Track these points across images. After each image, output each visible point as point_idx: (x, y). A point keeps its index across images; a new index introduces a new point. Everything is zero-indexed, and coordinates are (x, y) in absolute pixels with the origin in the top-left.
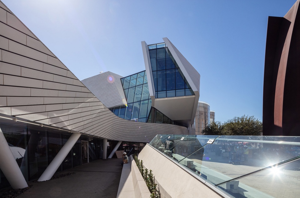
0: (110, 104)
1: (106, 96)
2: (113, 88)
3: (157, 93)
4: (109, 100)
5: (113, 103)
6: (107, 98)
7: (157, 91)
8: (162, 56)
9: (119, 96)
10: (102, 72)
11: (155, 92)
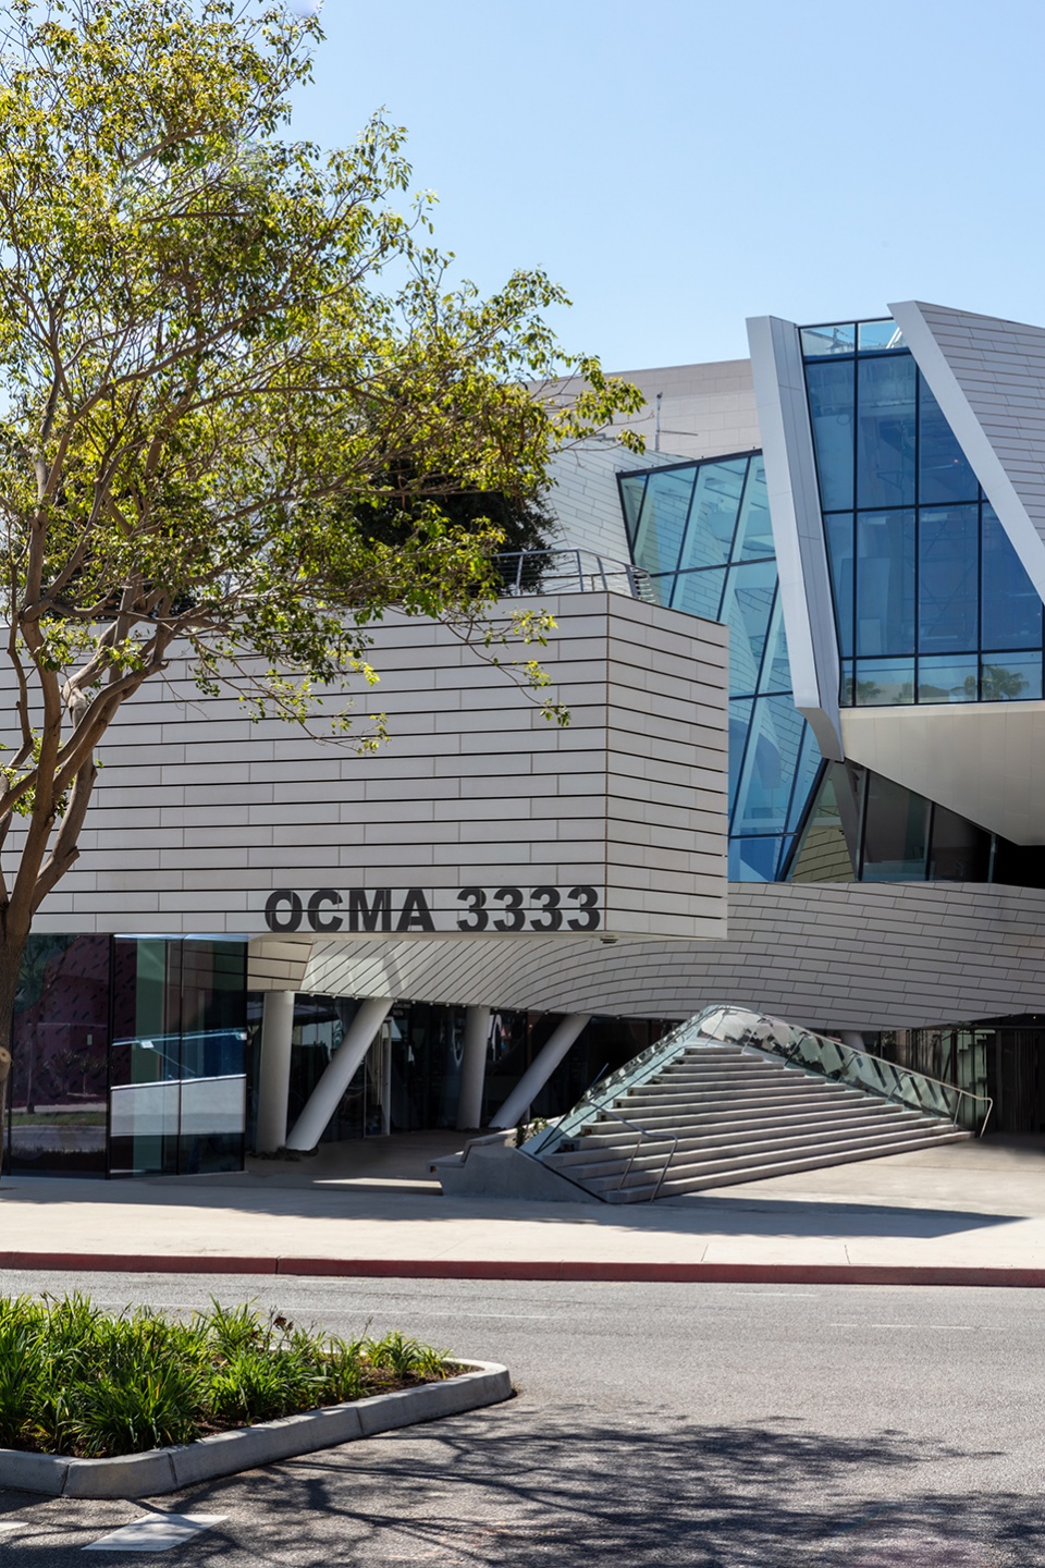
3: (854, 671)
7: (851, 656)
8: (891, 399)
11: (841, 659)
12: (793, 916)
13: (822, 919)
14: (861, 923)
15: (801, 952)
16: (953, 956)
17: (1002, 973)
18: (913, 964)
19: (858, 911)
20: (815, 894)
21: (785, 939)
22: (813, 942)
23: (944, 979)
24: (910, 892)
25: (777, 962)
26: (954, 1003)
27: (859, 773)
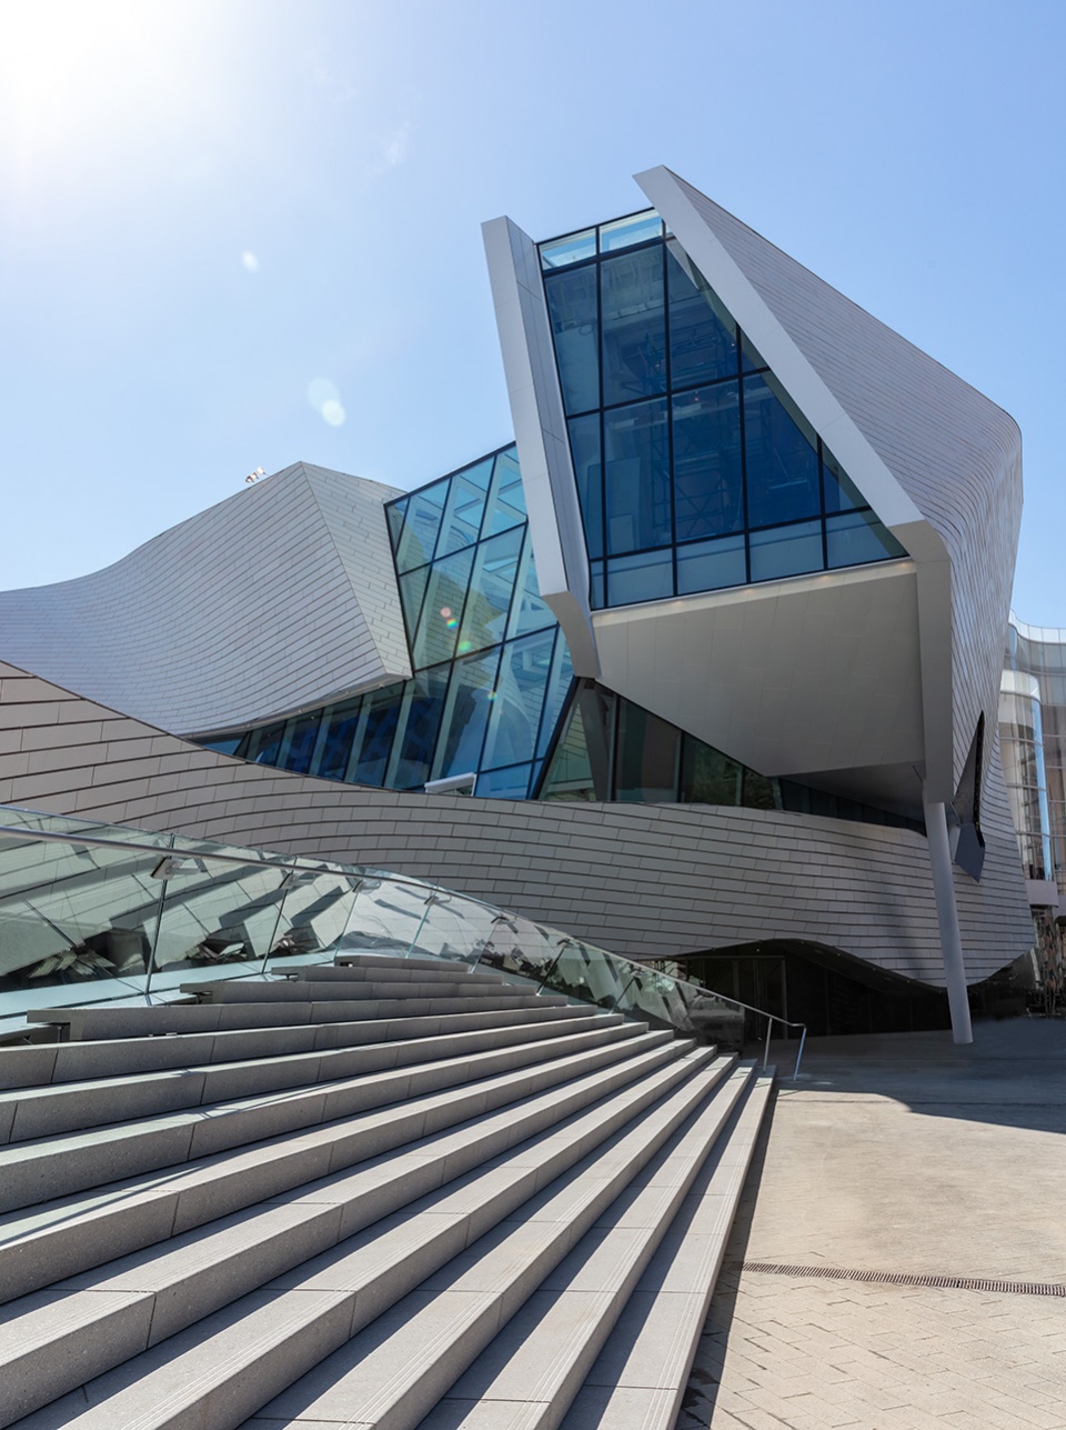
0: (300, 684)
1: (276, 630)
2: (323, 571)
3: (606, 574)
4: (294, 657)
5: (318, 674)
6: (282, 645)
7: (602, 555)
8: (636, 302)
9: (357, 621)
10: (262, 472)
11: (590, 561)
12: (545, 838)
13: (575, 842)
14: (617, 847)
15: (554, 878)
16: (707, 882)
17: (753, 899)
18: (669, 890)
19: (612, 833)
20: (567, 815)
21: (536, 864)
22: (566, 867)
23: (699, 905)
24: (666, 815)
25: (529, 889)
26: (706, 930)
27: (608, 700)
